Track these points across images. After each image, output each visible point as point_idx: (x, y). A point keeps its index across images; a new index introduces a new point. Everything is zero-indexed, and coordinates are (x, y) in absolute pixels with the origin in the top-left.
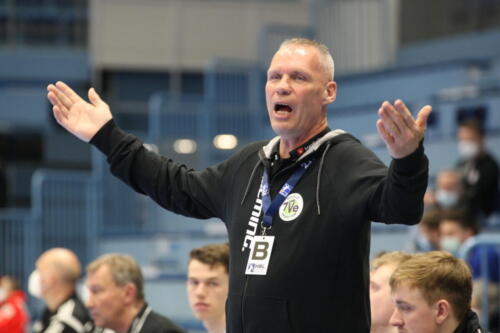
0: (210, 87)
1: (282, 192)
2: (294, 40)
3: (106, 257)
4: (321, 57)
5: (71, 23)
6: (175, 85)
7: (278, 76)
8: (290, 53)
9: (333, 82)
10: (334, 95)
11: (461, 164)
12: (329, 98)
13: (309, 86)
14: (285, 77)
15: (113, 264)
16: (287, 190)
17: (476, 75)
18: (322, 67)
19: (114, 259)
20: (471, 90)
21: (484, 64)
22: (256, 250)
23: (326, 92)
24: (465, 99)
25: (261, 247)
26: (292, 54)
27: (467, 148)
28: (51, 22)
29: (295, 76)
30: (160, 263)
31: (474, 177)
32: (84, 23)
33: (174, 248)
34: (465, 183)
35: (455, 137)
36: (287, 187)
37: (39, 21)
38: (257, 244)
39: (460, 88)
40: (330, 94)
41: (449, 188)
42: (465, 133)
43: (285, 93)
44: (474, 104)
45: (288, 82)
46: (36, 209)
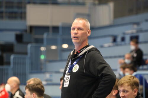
0: (61, 31)
1: (74, 64)
2: (78, 18)
3: (32, 79)
4: (86, 23)
5: (21, 13)
6: (51, 30)
7: (74, 29)
8: (77, 22)
9: (90, 30)
10: (90, 34)
11: (132, 52)
12: (89, 34)
13: (83, 32)
14: (76, 29)
15: (34, 80)
16: (75, 63)
17: (135, 26)
18: (86, 26)
19: (35, 79)
20: (134, 31)
21: (138, 24)
22: (66, 80)
23: (88, 33)
24: (132, 33)
25: (67, 79)
26: (78, 23)
27: (133, 47)
28: (16, 13)
29: (79, 29)
30: (47, 80)
31: (135, 55)
32: (25, 13)
33: (51, 76)
34: (133, 57)
35: (129, 44)
36: (75, 62)
37: (12, 13)
38: (67, 78)
39: (131, 30)
40: (89, 33)
41: (128, 58)
42: (132, 43)
43: (76, 34)
44: (135, 35)
45: (77, 31)
46: (12, 65)
